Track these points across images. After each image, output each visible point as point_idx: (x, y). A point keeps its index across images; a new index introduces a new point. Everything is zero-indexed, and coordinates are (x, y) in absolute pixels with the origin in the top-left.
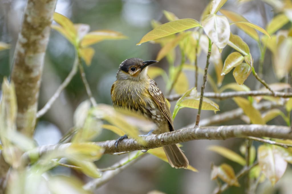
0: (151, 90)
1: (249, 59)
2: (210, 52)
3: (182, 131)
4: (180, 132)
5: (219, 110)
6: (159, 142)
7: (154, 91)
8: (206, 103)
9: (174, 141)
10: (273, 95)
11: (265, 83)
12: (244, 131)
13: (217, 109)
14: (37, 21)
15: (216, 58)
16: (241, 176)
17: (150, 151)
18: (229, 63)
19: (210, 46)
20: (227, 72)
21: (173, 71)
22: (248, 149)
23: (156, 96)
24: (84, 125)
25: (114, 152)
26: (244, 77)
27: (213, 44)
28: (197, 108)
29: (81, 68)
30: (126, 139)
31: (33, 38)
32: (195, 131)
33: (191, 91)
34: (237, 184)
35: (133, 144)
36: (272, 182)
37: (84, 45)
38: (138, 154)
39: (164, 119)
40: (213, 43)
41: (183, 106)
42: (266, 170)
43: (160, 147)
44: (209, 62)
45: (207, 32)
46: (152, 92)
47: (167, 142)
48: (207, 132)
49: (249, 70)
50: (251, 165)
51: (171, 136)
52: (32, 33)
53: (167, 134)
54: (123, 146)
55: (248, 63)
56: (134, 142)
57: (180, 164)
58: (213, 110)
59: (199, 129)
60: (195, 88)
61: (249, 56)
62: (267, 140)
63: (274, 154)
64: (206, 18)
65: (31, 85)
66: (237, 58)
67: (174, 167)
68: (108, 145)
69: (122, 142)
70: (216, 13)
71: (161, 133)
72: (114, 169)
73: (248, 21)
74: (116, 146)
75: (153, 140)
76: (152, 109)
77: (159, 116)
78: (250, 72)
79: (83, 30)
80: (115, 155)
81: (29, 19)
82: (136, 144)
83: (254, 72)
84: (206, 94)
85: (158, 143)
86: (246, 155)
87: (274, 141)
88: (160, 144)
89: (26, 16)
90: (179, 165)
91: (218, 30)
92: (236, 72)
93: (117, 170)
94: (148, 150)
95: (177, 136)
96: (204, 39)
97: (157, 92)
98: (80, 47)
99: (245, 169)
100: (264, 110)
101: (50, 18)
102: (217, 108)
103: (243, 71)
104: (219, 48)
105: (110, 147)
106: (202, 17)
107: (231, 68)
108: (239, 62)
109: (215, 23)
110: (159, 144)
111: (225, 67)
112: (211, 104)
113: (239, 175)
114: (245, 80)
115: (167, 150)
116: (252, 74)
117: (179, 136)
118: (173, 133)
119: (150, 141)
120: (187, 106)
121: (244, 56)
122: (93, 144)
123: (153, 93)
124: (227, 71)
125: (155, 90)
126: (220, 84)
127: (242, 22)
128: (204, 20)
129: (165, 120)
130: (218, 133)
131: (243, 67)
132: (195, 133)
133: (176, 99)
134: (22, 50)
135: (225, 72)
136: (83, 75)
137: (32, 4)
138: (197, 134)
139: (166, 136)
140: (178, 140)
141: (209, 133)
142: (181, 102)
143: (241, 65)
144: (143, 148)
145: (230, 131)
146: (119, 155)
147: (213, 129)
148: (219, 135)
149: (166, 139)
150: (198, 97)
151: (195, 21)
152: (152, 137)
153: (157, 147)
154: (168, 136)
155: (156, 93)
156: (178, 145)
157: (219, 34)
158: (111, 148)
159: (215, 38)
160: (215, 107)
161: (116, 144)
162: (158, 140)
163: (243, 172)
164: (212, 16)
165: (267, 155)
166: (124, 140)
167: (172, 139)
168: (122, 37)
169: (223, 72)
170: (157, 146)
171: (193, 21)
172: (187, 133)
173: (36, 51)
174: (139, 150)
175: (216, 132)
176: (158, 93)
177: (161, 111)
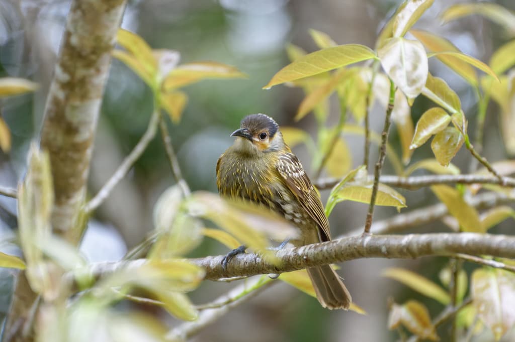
0: (282, 167)
1: (459, 120)
2: (392, 103)
3: (341, 242)
4: (337, 245)
5: (406, 207)
6: (300, 260)
7: (288, 170)
8: (384, 193)
9: (327, 258)
10: (500, 183)
11: (487, 163)
12: (450, 243)
13: (401, 205)
14: (89, 44)
15: (402, 114)
16: (442, 322)
17: (284, 276)
18: (425, 126)
19: (392, 93)
20: (421, 144)
21: (325, 136)
22: (455, 275)
23: (292, 179)
24: (171, 227)
25: (220, 277)
26: (450, 153)
27: (398, 90)
28: (368, 202)
29: (164, 127)
30: (242, 254)
31: (80, 73)
32: (363, 242)
33: (357, 172)
34: (434, 337)
35: (254, 263)
36: (495, 334)
37: (169, 86)
38: (261, 281)
39: (308, 221)
40: (397, 88)
41: (342, 197)
42: (485, 313)
43: (302, 270)
44: (391, 121)
45: (387, 69)
46: (284, 171)
47: (313, 260)
48: (384, 245)
49: (460, 139)
50: (460, 303)
51: (321, 251)
52: (79, 64)
53: (313, 247)
54: (236, 266)
55: (458, 127)
56: (255, 260)
57: (337, 302)
58: (395, 206)
59: (371, 240)
60: (364, 167)
61: (459, 114)
62: (489, 260)
63: (500, 285)
64: (385, 44)
65: (76, 156)
66: (438, 119)
67: (326, 308)
68: (210, 263)
69: (235, 259)
70: (404, 35)
71: (304, 245)
72: (219, 306)
73: (459, 51)
74: (223, 266)
75: (290, 257)
76: (285, 202)
77: (297, 215)
78: (462, 144)
79: (168, 61)
80: (221, 281)
81: (74, 40)
82: (258, 263)
83: (468, 142)
84: (384, 178)
85: (299, 262)
86: (452, 286)
87: (501, 261)
88: (302, 265)
89: (68, 35)
90: (334, 304)
91: (407, 65)
92: (437, 143)
93: (224, 309)
94: (281, 275)
95: (331, 250)
96: (381, 81)
97: (294, 172)
98: (163, 90)
99: (449, 310)
100: (483, 208)
101: (110, 39)
102: (403, 203)
103: (450, 141)
104: (407, 98)
105: (212, 269)
106: (379, 43)
107: (428, 136)
108: (441, 126)
109: (401, 53)
110: (300, 264)
111: (417, 134)
112: (392, 195)
113: (437, 321)
114: (452, 157)
115: (314, 275)
116: (465, 146)
117: (335, 251)
118: (324, 245)
119: (284, 259)
120: (350, 198)
121: (450, 114)
122: (184, 262)
123: (286, 173)
124: (420, 141)
125: (291, 168)
126: (407, 160)
127: (450, 53)
128: (382, 47)
129: (311, 223)
130: (404, 246)
131: (449, 133)
132: (363, 246)
133: (329, 186)
134: (61, 95)
135: (417, 142)
136: (167, 139)
137: (79, 13)
138: (366, 249)
139: (312, 250)
140: (333, 258)
141: (388, 246)
142: (339, 191)
143: (445, 130)
144: (270, 270)
145: (425, 244)
146: (228, 281)
147: (396, 239)
148: (405, 250)
149: (312, 255)
150: (370, 183)
151: (366, 49)
152: (288, 252)
153: (296, 269)
154: (315, 250)
155: (292, 174)
156: (333, 267)
157: (408, 73)
158: (214, 270)
159: (401, 80)
160: (398, 201)
161: (224, 263)
162: (298, 257)
163: (444, 315)
164: (397, 40)
165: (488, 286)
166: (238, 255)
167: (323, 256)
168: (236, 75)
169: (413, 143)
170: (295, 267)
171: (363, 49)
172: (349, 246)
173: (84, 97)
174: (263, 273)
175: (401, 245)
176: (296, 173)
177: (302, 206)
